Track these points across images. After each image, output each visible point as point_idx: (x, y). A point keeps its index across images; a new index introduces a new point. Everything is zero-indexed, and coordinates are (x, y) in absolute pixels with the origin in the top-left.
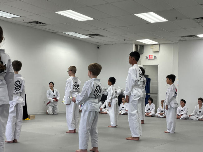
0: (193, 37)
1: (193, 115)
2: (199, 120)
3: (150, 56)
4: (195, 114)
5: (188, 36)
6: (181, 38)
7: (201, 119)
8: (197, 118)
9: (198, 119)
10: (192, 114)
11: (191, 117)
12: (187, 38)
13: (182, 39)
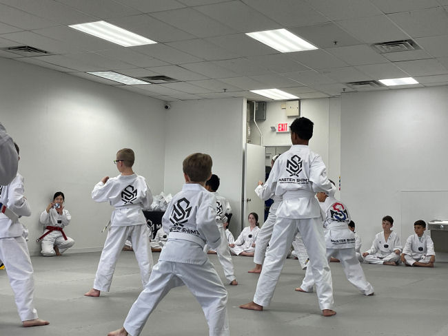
0: (371, 84)
1: (372, 254)
2: (385, 263)
3: (281, 126)
4: (376, 252)
5: (360, 83)
6: (345, 87)
7: (389, 261)
8: (381, 258)
9: (382, 262)
10: (369, 252)
11: (369, 258)
12: (358, 86)
13: (348, 89)
